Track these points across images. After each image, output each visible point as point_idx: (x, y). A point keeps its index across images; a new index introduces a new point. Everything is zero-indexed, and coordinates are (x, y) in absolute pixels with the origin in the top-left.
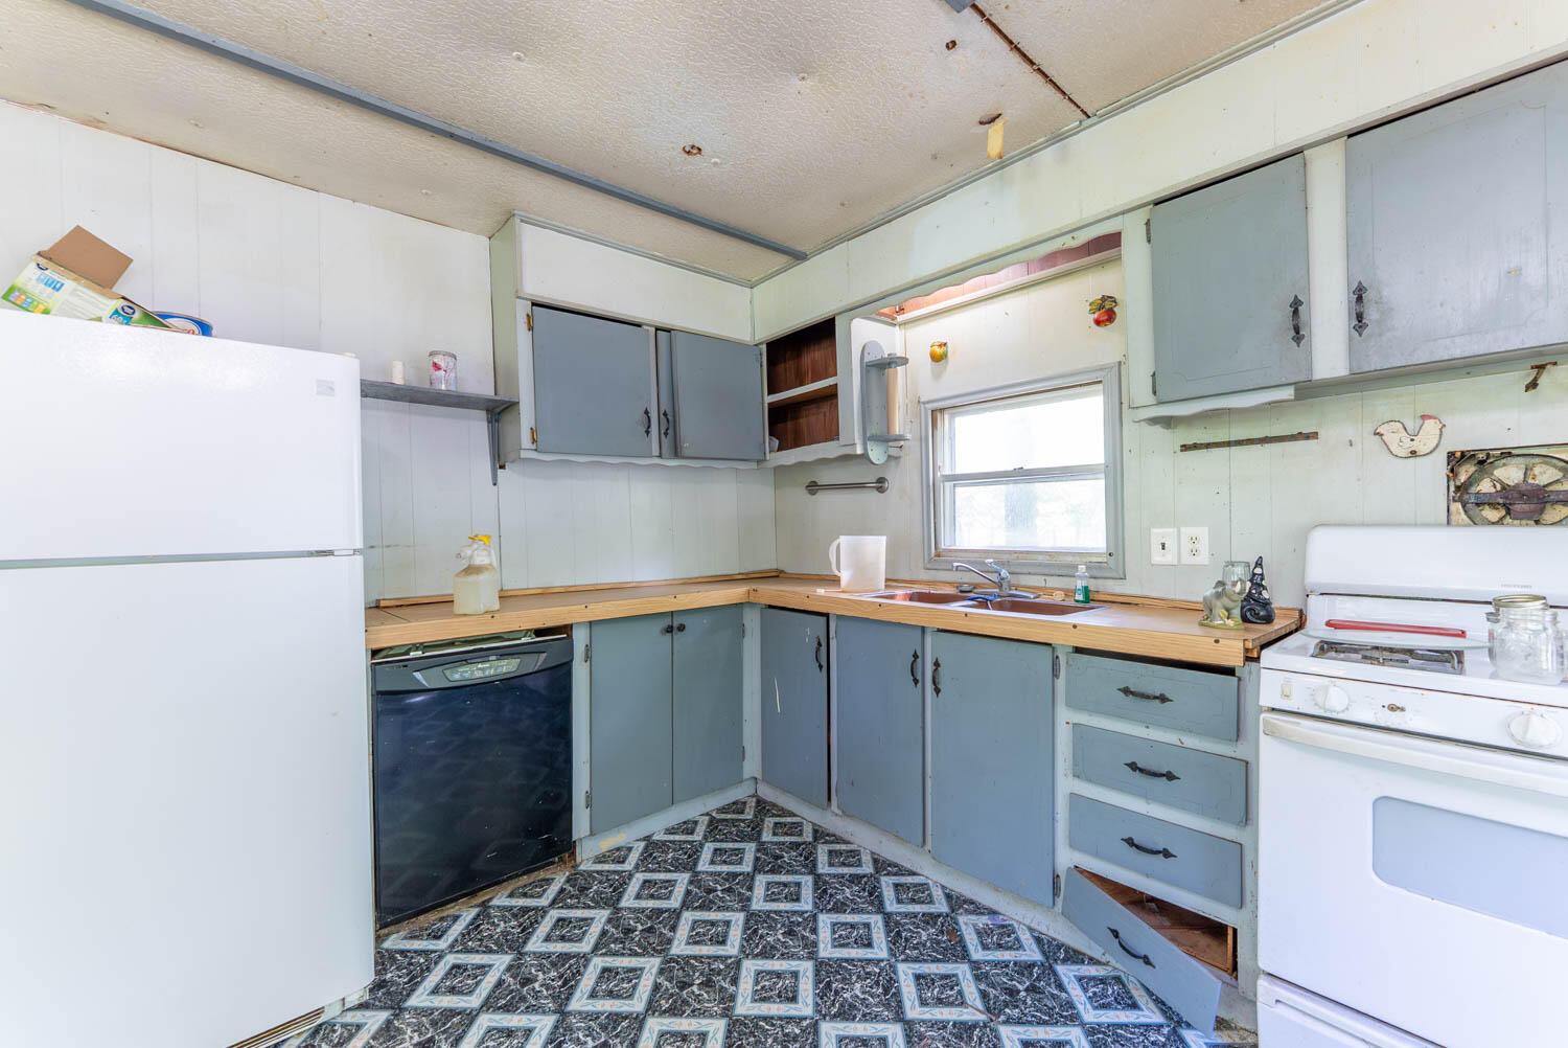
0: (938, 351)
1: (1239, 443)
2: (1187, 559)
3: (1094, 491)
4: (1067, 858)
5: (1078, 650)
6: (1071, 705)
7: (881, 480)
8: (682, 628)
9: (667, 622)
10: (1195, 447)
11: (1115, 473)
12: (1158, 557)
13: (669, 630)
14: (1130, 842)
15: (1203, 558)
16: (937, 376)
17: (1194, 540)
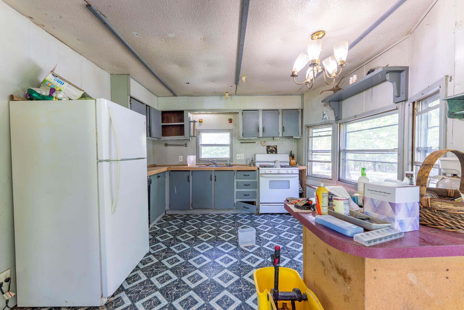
0: (201, 121)
1: (247, 143)
2: (241, 159)
3: (228, 149)
4: (236, 200)
5: (237, 171)
6: (236, 179)
7: (186, 144)
8: (160, 176)
9: (157, 175)
10: (242, 143)
11: (231, 146)
12: (238, 158)
13: (158, 177)
14: (244, 195)
15: (243, 158)
16: (200, 125)
17: (242, 156)
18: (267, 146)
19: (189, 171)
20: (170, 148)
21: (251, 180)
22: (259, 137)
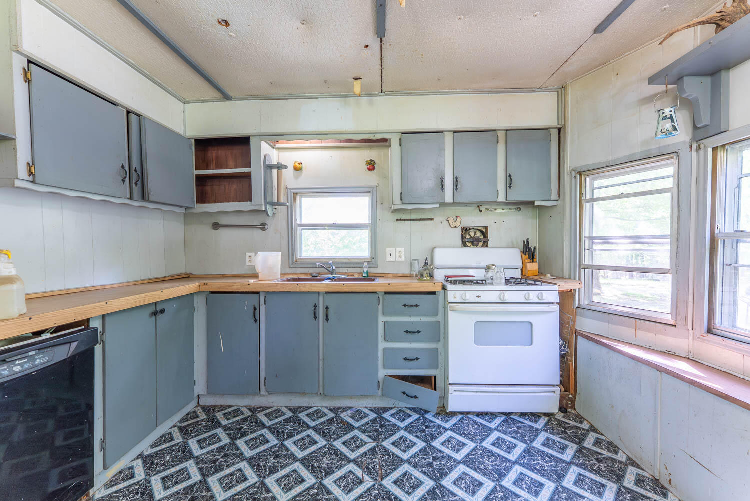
0: (299, 166)
1: (414, 220)
2: (399, 259)
3: (366, 234)
4: (382, 373)
5: (386, 293)
6: (384, 314)
7: (264, 224)
8: (162, 312)
9: (153, 309)
10: (401, 220)
11: (374, 228)
12: (389, 259)
13: (155, 314)
14: (406, 359)
15: (403, 259)
16: (297, 178)
17: (400, 252)
18: (463, 229)
19: (258, 293)
20: (224, 234)
21: (424, 319)
22: (443, 205)
